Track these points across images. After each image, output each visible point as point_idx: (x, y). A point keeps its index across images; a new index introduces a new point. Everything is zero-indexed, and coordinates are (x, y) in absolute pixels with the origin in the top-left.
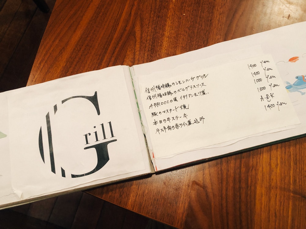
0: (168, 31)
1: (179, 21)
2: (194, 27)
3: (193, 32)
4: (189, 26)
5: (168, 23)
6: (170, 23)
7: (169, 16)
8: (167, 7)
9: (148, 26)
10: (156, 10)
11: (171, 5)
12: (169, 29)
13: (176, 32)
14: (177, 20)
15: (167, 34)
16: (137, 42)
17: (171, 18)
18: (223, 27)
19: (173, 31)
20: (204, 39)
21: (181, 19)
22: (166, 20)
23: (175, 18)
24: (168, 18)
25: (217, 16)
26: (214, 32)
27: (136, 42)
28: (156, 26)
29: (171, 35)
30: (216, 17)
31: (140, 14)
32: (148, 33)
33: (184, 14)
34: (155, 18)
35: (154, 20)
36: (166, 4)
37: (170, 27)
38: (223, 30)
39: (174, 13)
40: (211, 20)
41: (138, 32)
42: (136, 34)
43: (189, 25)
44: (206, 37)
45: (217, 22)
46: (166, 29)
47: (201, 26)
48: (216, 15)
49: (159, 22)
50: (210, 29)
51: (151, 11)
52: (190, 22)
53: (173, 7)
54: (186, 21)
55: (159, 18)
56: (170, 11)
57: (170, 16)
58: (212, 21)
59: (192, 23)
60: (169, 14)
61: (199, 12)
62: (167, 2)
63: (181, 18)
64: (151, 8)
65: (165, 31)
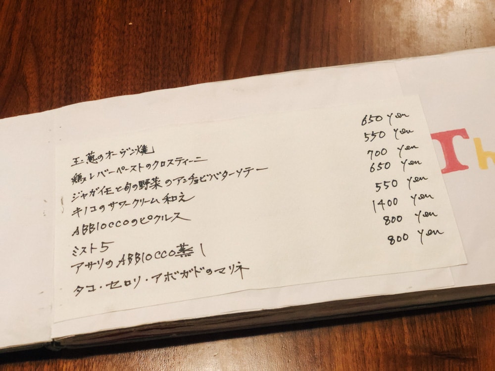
0: (99, 63)
1: (122, 39)
2: (156, 46)
3: (153, 56)
4: (144, 47)
5: (96, 46)
6: (101, 47)
7: (96, 32)
8: (91, 14)
9: (52, 60)
10: (68, 24)
11: (100, 9)
12: (101, 57)
13: (117, 62)
14: (115, 37)
15: (96, 69)
16: (31, 98)
17: (102, 35)
18: (218, 36)
19: (110, 63)
20: (180, 68)
21: (126, 34)
22: (92, 42)
23: (112, 33)
24: (95, 36)
25: (202, 17)
26: (199, 50)
27: (28, 98)
28: (71, 57)
29: (106, 71)
30: (199, 18)
31: (32, 37)
32: (54, 73)
33: (131, 24)
34: (67, 42)
35: (65, 46)
36: (89, 7)
37: (102, 56)
38: (218, 43)
39: (107, 25)
40: (190, 27)
41: (31, 76)
42: (28, 80)
43: (145, 43)
44: (185, 62)
45: (203, 27)
46: (95, 61)
47: (171, 41)
48: (199, 15)
49: (75, 49)
50: (191, 44)
51: (56, 28)
52: (144, 38)
53: (104, 11)
54: (136, 36)
55: (77, 40)
56: (98, 22)
57: (99, 31)
58: (192, 29)
59: (151, 38)
60: (97, 28)
61: (161, 13)
62: (89, 3)
63: (124, 33)
64: (56, 22)
65: (92, 63)
